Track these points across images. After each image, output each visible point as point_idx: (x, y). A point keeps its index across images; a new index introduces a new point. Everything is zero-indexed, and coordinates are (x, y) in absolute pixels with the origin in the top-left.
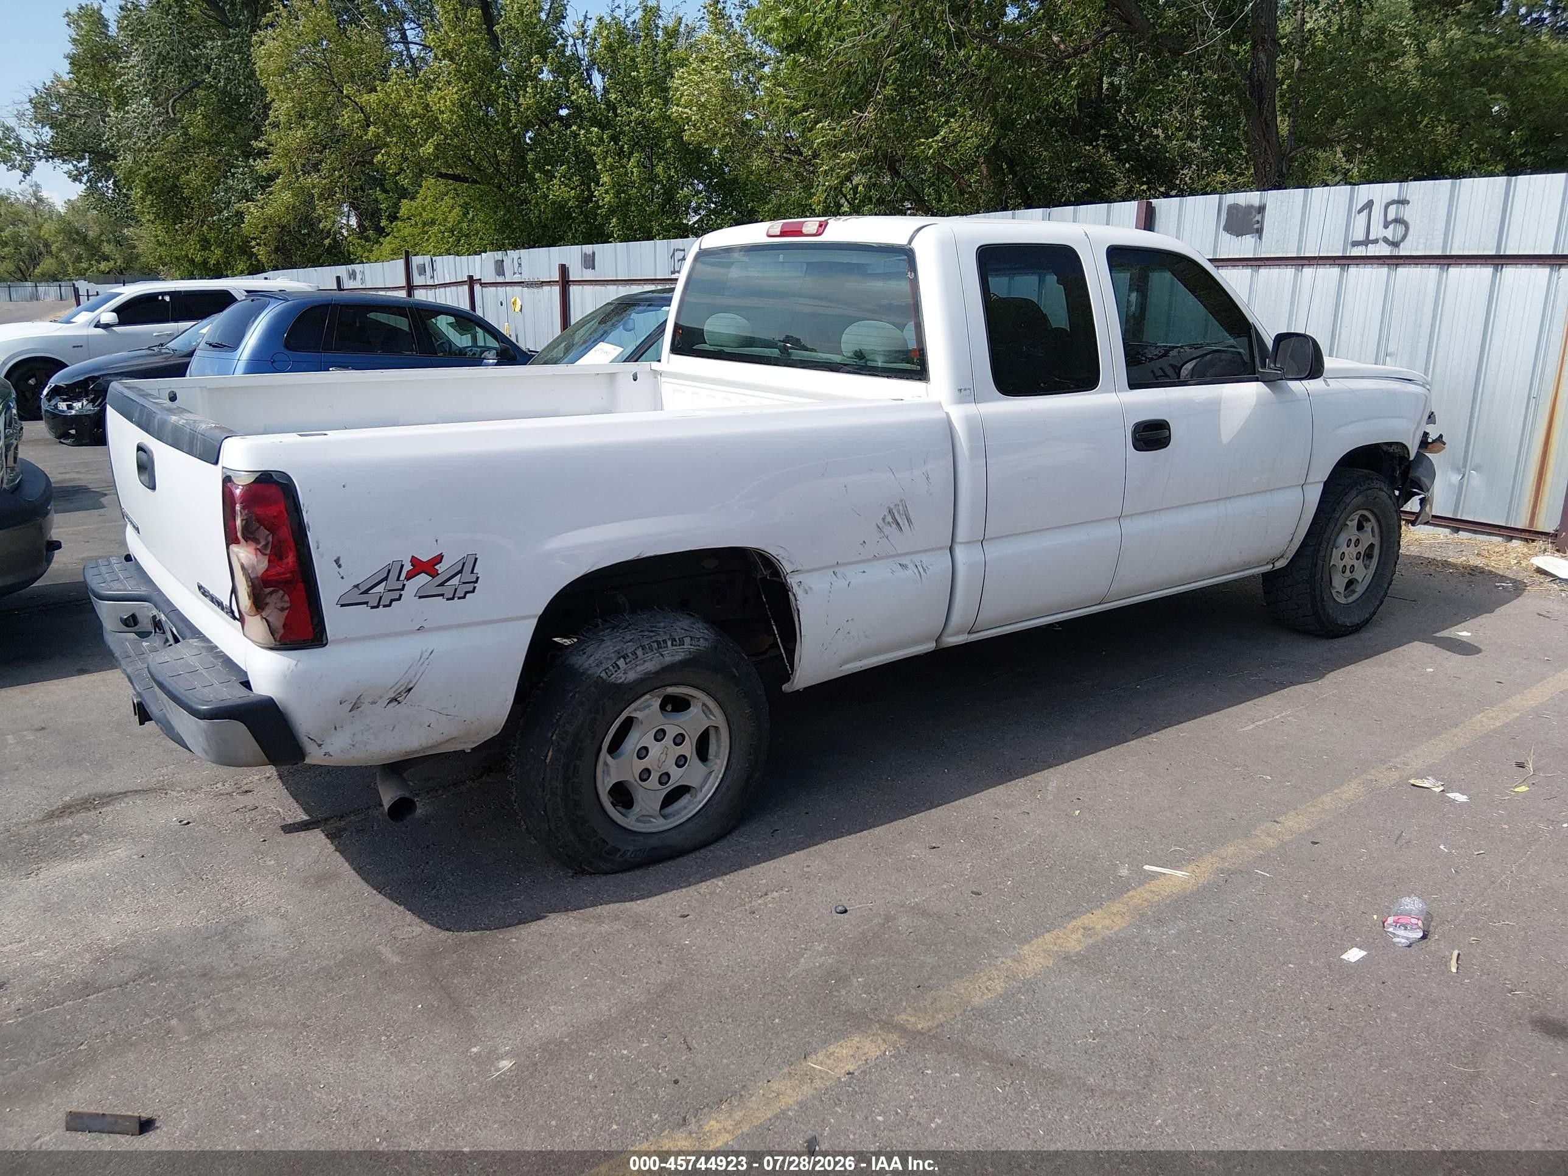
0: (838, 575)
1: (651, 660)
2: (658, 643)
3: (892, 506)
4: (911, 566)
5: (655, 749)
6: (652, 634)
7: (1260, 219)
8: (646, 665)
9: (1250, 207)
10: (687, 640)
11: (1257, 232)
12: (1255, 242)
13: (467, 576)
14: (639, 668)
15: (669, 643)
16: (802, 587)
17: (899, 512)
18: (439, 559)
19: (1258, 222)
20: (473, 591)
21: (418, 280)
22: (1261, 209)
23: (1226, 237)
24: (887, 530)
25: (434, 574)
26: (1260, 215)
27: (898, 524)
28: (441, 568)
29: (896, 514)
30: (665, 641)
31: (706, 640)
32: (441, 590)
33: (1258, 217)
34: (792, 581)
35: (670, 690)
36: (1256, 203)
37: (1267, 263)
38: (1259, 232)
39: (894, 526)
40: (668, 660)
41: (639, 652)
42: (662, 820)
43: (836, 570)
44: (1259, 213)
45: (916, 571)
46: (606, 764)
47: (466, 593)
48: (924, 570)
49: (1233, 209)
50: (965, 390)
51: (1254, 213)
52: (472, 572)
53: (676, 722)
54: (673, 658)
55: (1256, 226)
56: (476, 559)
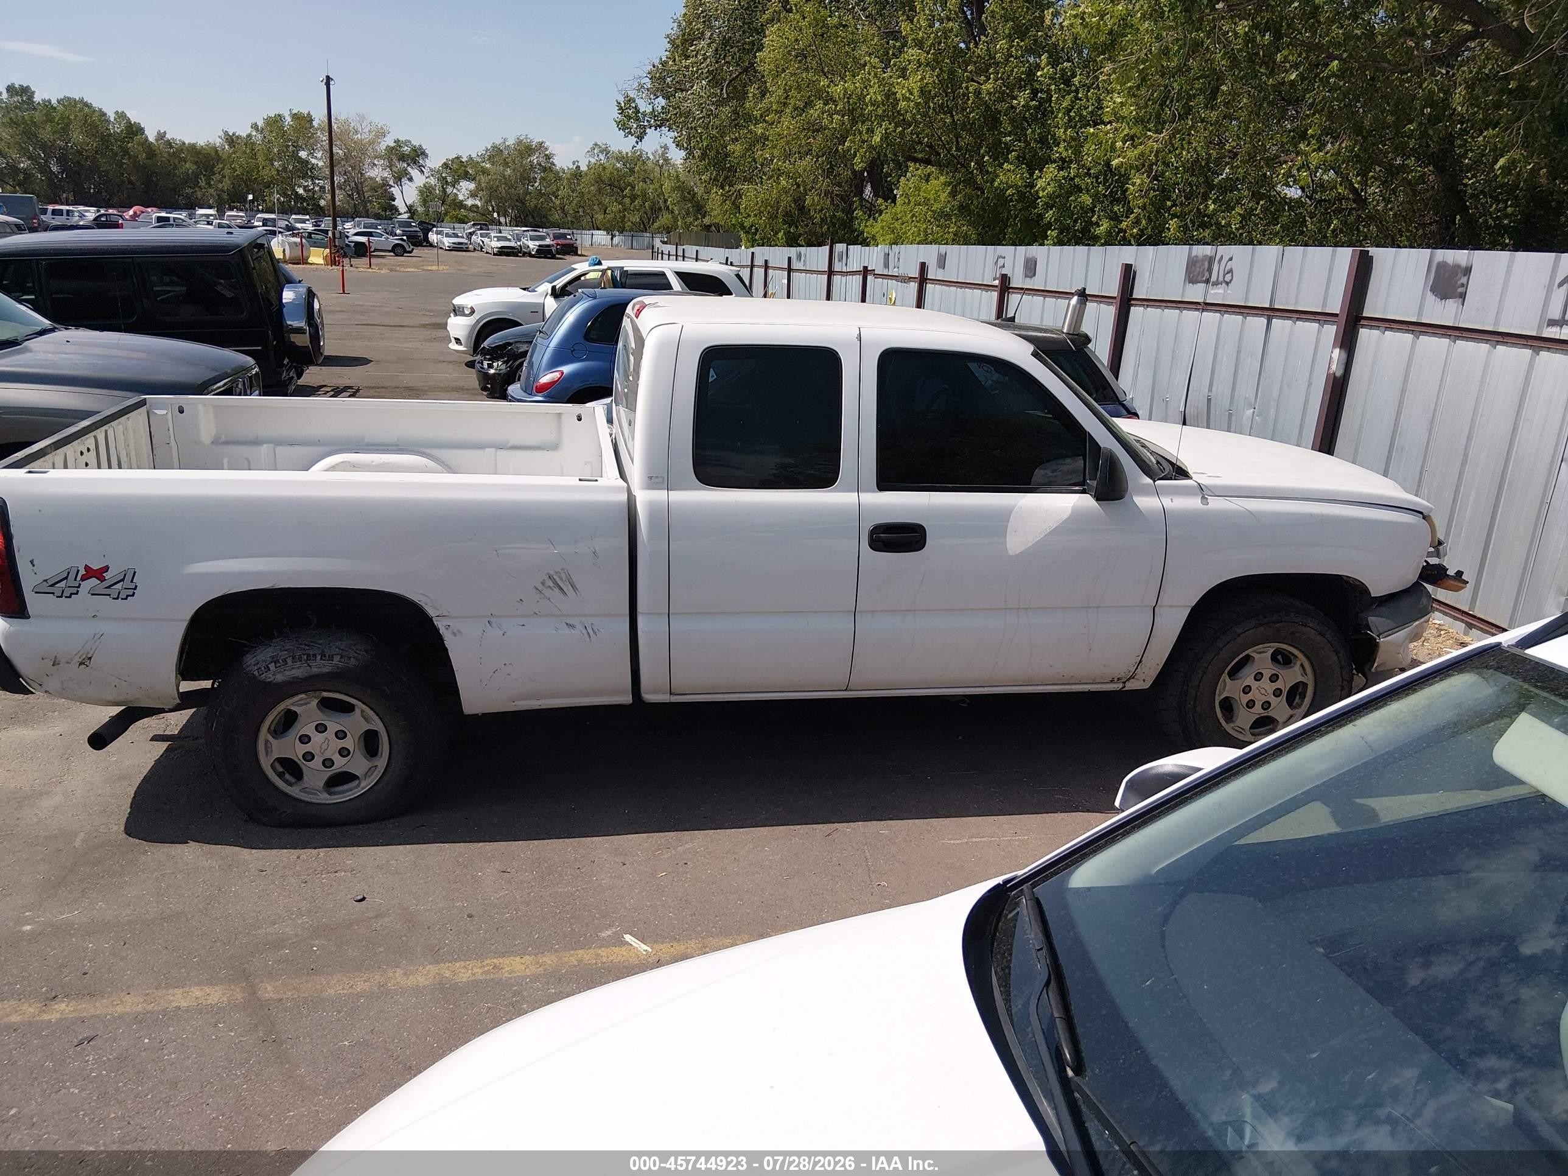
0: (494, 625)
1: (299, 668)
2: (308, 655)
3: (552, 573)
4: (579, 627)
5: (317, 738)
6: (307, 648)
7: (1465, 283)
8: (294, 671)
9: (1457, 267)
10: (337, 658)
11: (1460, 297)
12: (1457, 308)
13: (127, 583)
14: (287, 673)
15: (319, 657)
16: (450, 630)
17: (561, 579)
18: (106, 569)
19: (1462, 285)
20: (133, 595)
21: (837, 267)
22: (1468, 271)
23: (1430, 297)
24: (547, 593)
25: (102, 579)
26: (1466, 278)
27: (561, 589)
28: (107, 575)
29: (558, 580)
30: (315, 655)
31: (357, 660)
32: (108, 591)
33: (1464, 280)
34: (440, 624)
35: (325, 694)
36: (1464, 263)
37: (1465, 334)
38: (1463, 296)
39: (557, 590)
40: (315, 670)
41: (289, 661)
42: (326, 795)
43: (492, 620)
44: (1465, 275)
45: (584, 631)
46: (267, 741)
47: (128, 596)
48: (595, 632)
49: (1442, 266)
50: (657, 477)
51: (1459, 275)
52: (132, 581)
53: (337, 721)
54: (320, 670)
55: (1460, 290)
56: (135, 573)
